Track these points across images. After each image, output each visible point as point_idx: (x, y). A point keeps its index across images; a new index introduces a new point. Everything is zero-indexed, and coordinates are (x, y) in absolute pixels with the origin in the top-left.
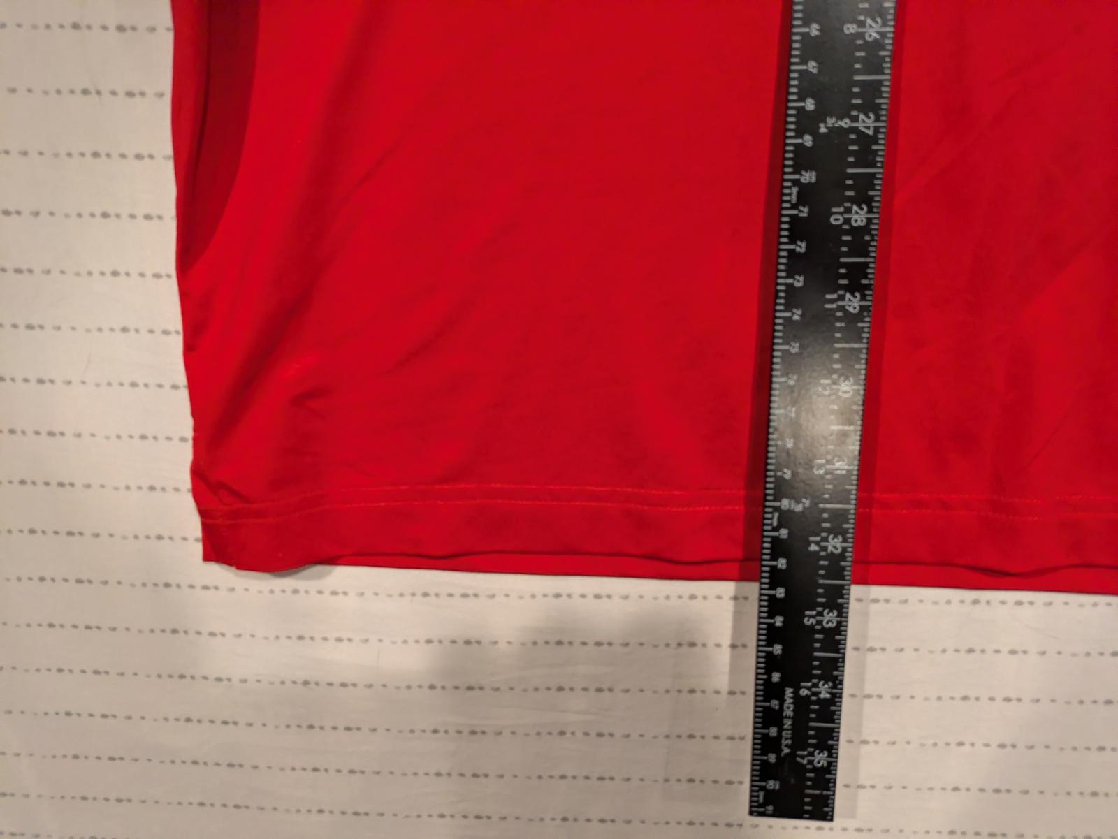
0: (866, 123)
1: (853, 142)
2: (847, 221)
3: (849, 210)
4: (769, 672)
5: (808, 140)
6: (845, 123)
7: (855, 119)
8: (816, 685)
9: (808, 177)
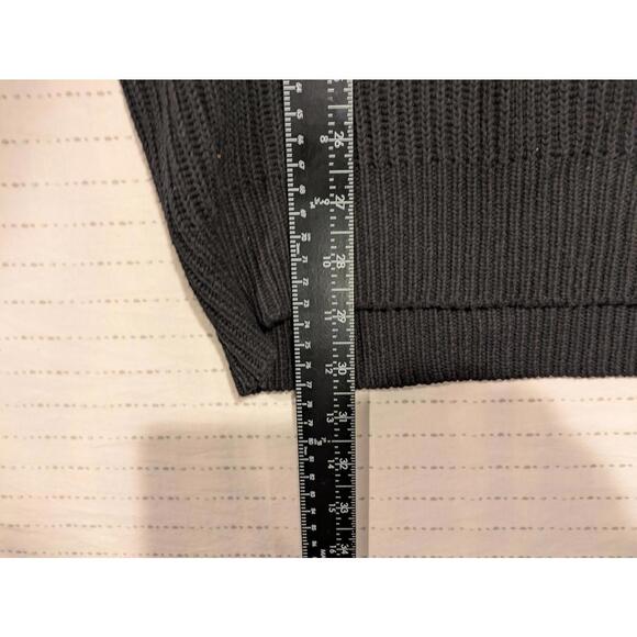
0: (340, 202)
1: (332, 214)
2: (334, 265)
3: (334, 258)
4: (310, 541)
5: (303, 213)
6: (326, 202)
7: (333, 199)
8: (339, 547)
9: (305, 237)
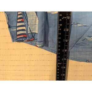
0: (68, 18)
1: (67, 20)
2: (66, 31)
3: (66, 29)
5: (61, 20)
6: (66, 18)
7: (67, 17)
9: (61, 25)
